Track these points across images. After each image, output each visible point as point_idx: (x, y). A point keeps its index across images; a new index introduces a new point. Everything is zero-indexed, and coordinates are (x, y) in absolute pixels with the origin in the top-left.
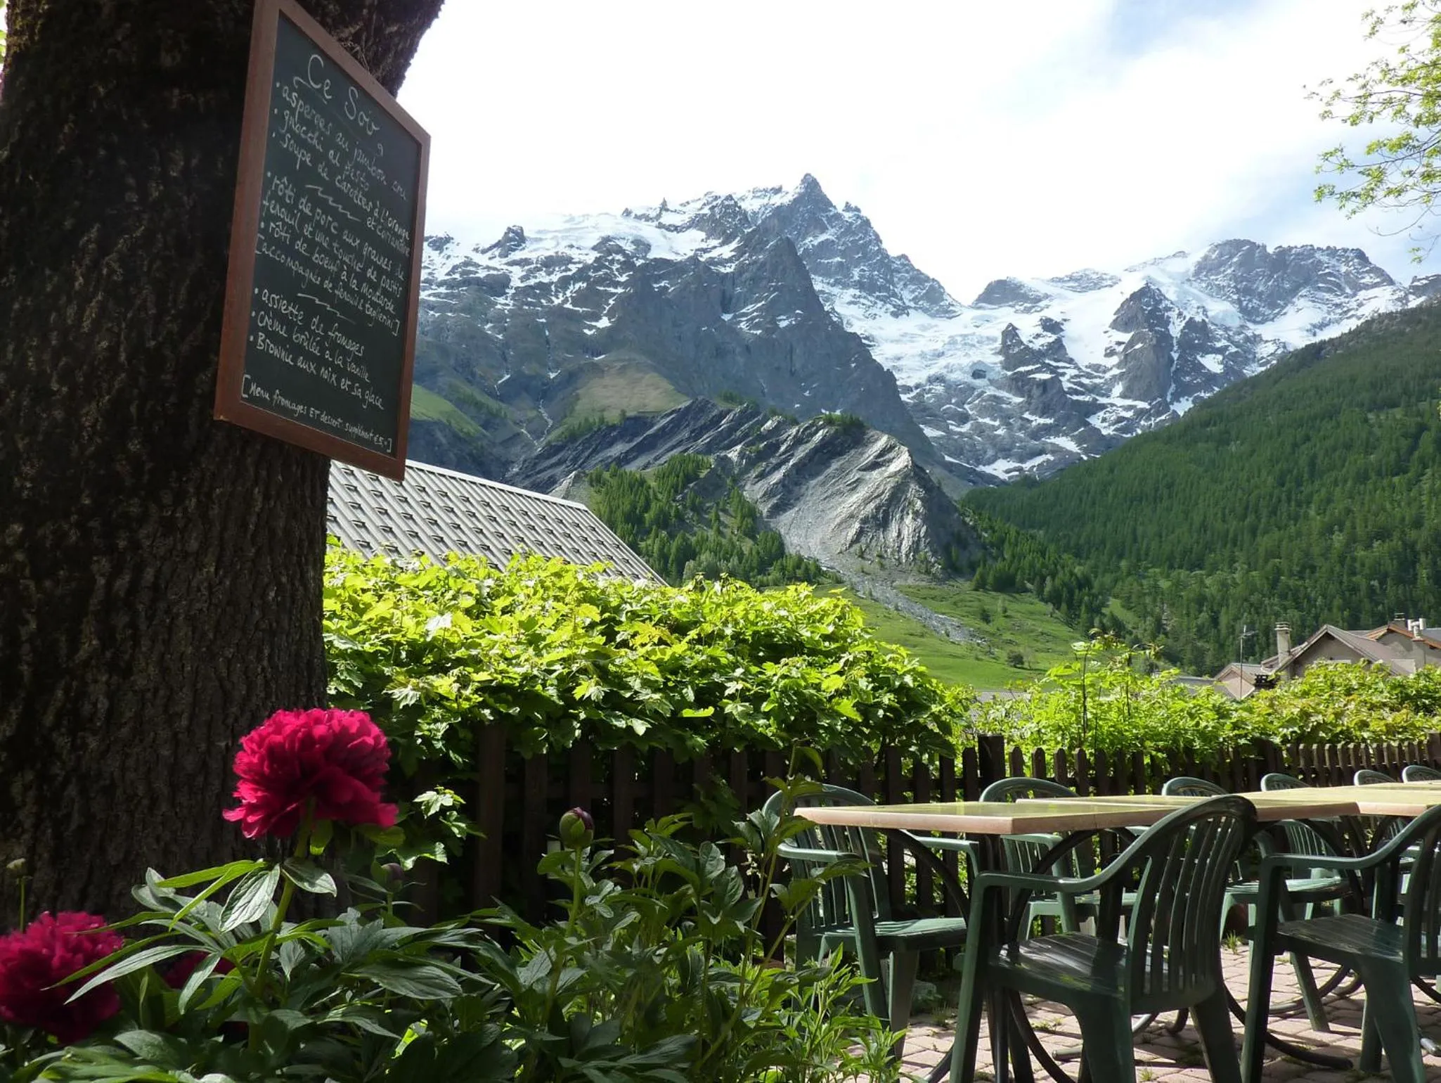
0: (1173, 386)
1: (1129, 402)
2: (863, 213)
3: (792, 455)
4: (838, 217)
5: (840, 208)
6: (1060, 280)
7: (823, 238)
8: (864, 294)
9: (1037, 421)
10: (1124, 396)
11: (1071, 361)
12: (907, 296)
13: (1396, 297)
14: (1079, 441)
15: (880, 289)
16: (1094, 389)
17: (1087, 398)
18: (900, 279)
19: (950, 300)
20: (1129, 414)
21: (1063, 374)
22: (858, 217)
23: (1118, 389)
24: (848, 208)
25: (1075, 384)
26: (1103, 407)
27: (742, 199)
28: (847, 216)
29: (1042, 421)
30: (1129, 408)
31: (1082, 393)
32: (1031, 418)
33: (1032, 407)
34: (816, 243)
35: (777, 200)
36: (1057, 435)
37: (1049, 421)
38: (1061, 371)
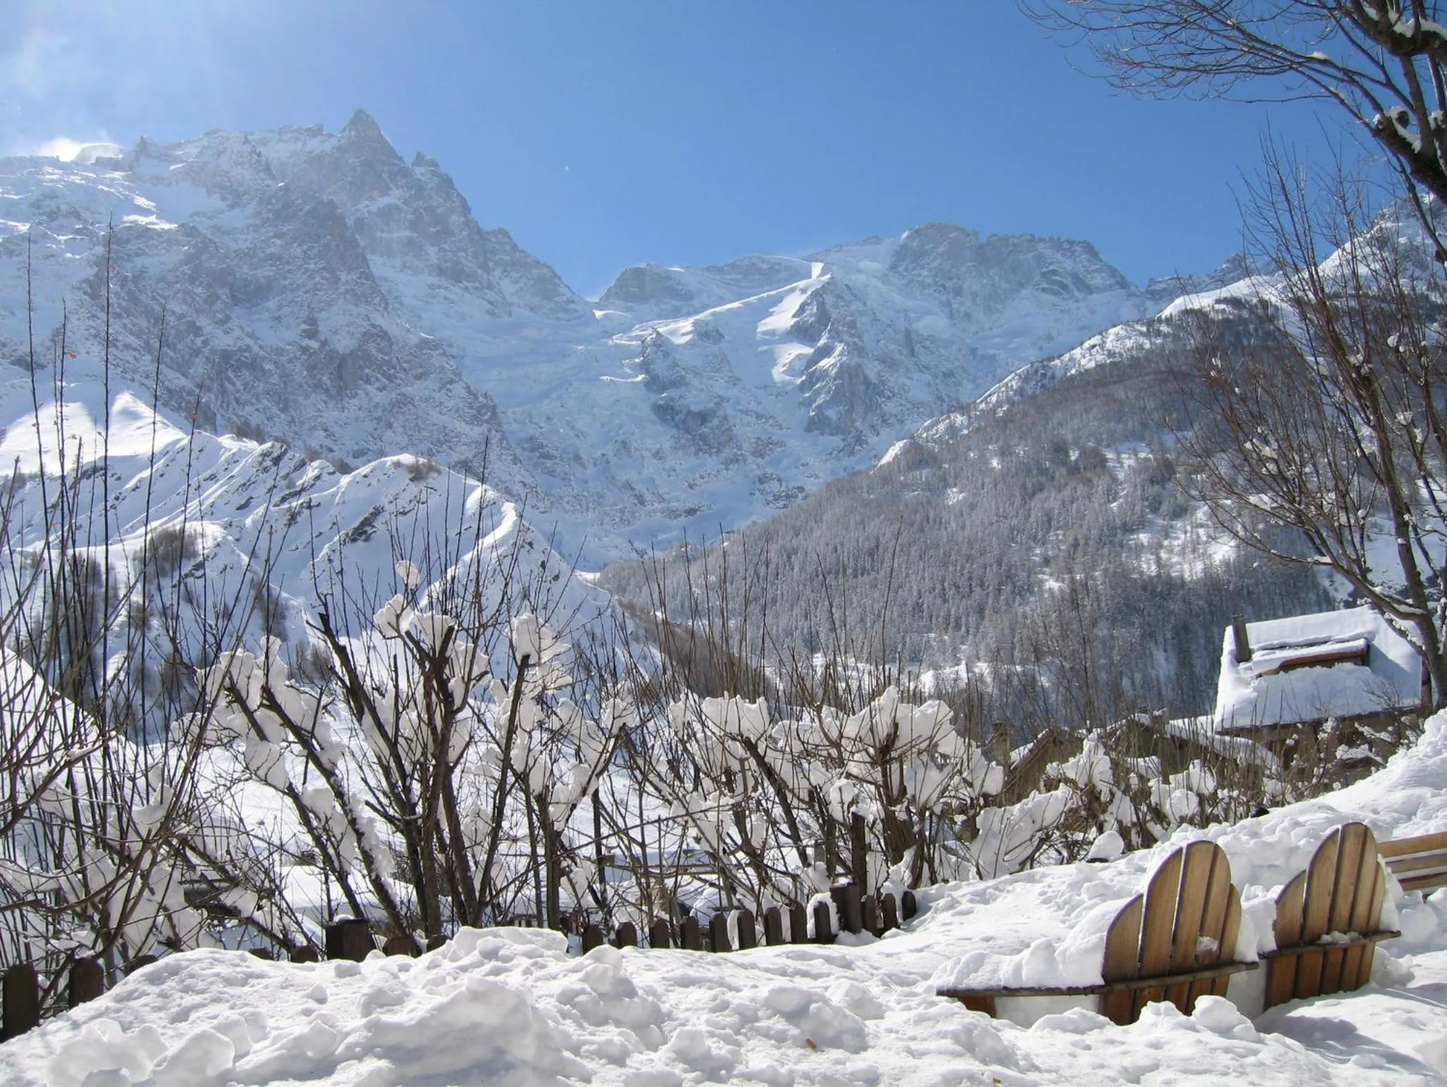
2: (444, 169)
4: (406, 173)
5: (409, 161)
6: (720, 270)
7: (383, 202)
8: (444, 283)
10: (807, 429)
11: (736, 381)
12: (507, 287)
15: (469, 277)
16: (768, 420)
18: (497, 264)
19: (568, 294)
21: (728, 399)
22: (435, 174)
24: (420, 160)
25: (743, 411)
27: (264, 142)
28: (419, 172)
34: (374, 209)
35: (314, 145)
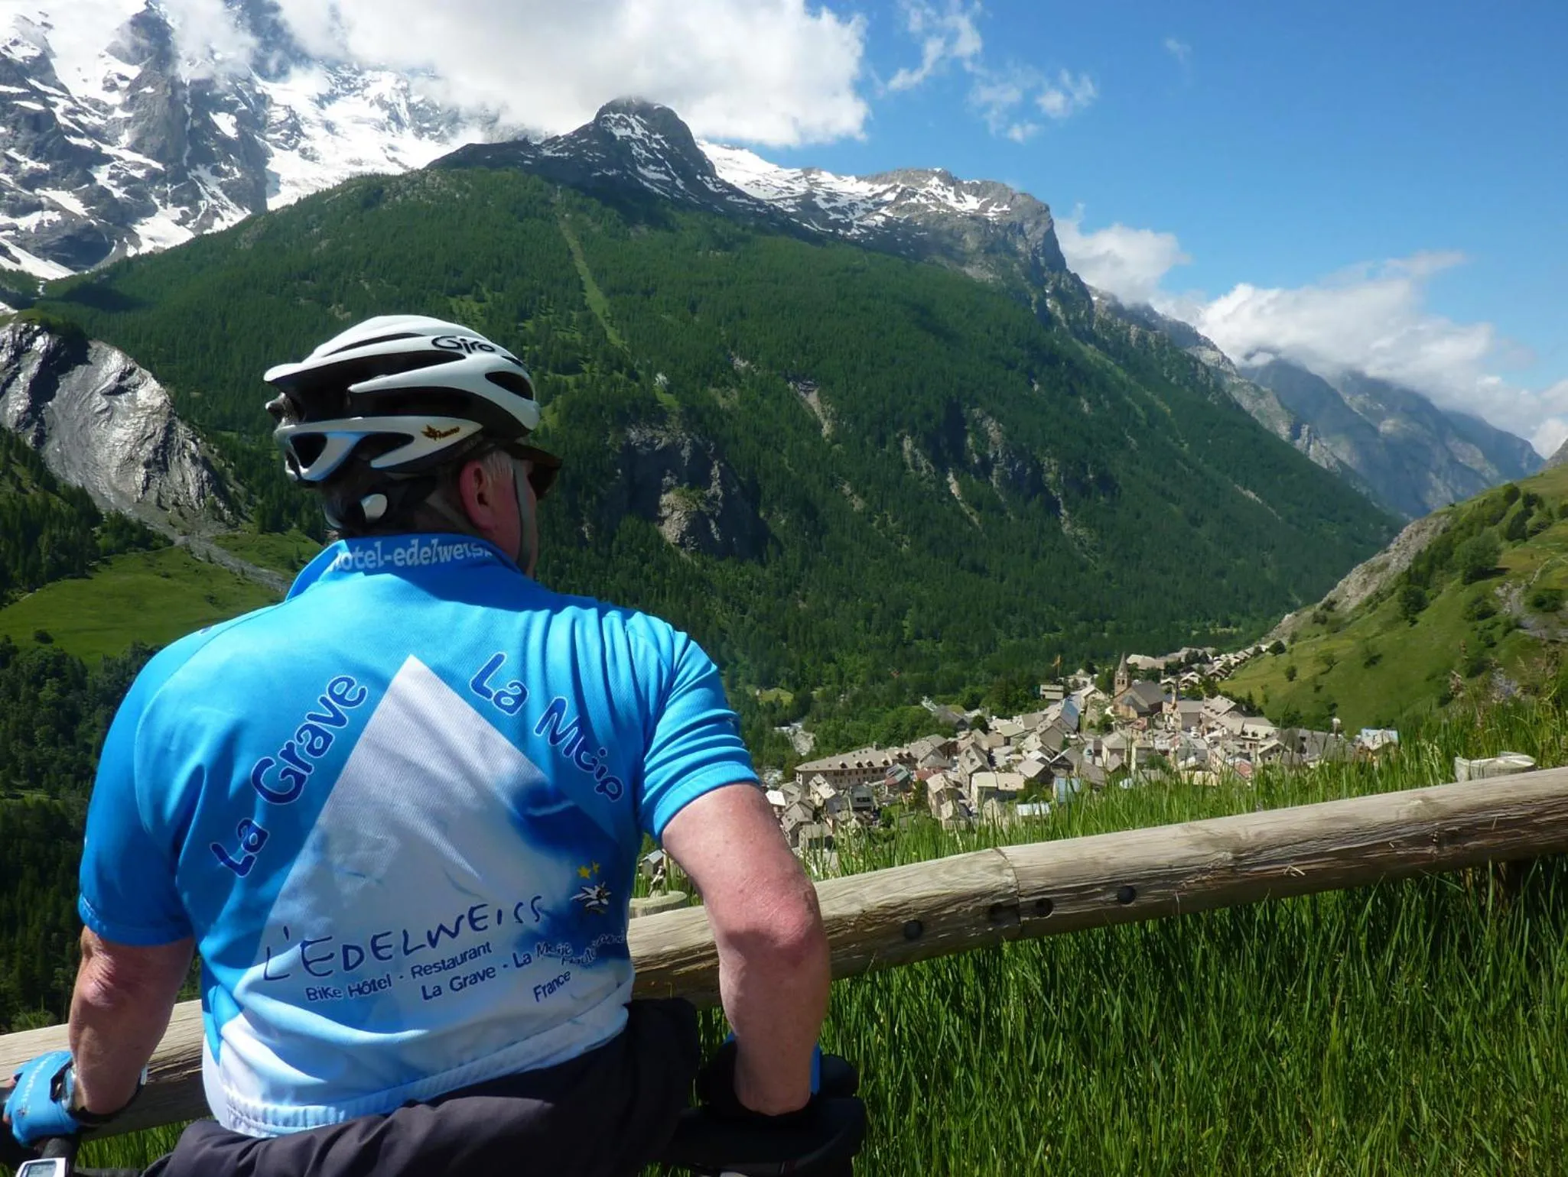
0: (189, 148)
1: (139, 158)
3: (19, 370)
9: (28, 164)
10: (134, 148)
11: (62, 88)
13: (399, 86)
14: (87, 201)
16: (95, 133)
17: (86, 143)
20: (139, 174)
21: (55, 105)
23: (126, 138)
25: (72, 121)
26: (107, 159)
29: (33, 164)
30: (140, 166)
31: (80, 136)
32: (20, 158)
33: (20, 142)
36: (55, 187)
37: (46, 167)
38: (52, 99)
